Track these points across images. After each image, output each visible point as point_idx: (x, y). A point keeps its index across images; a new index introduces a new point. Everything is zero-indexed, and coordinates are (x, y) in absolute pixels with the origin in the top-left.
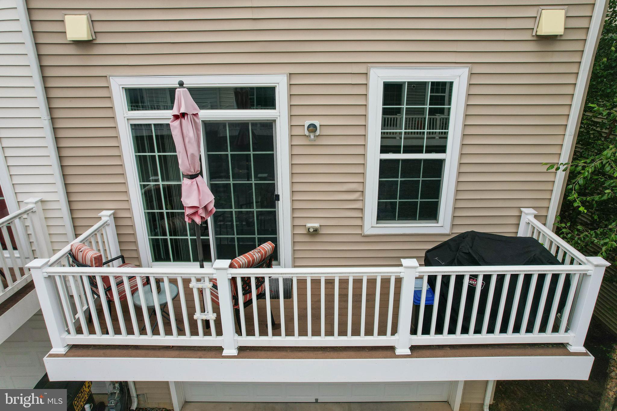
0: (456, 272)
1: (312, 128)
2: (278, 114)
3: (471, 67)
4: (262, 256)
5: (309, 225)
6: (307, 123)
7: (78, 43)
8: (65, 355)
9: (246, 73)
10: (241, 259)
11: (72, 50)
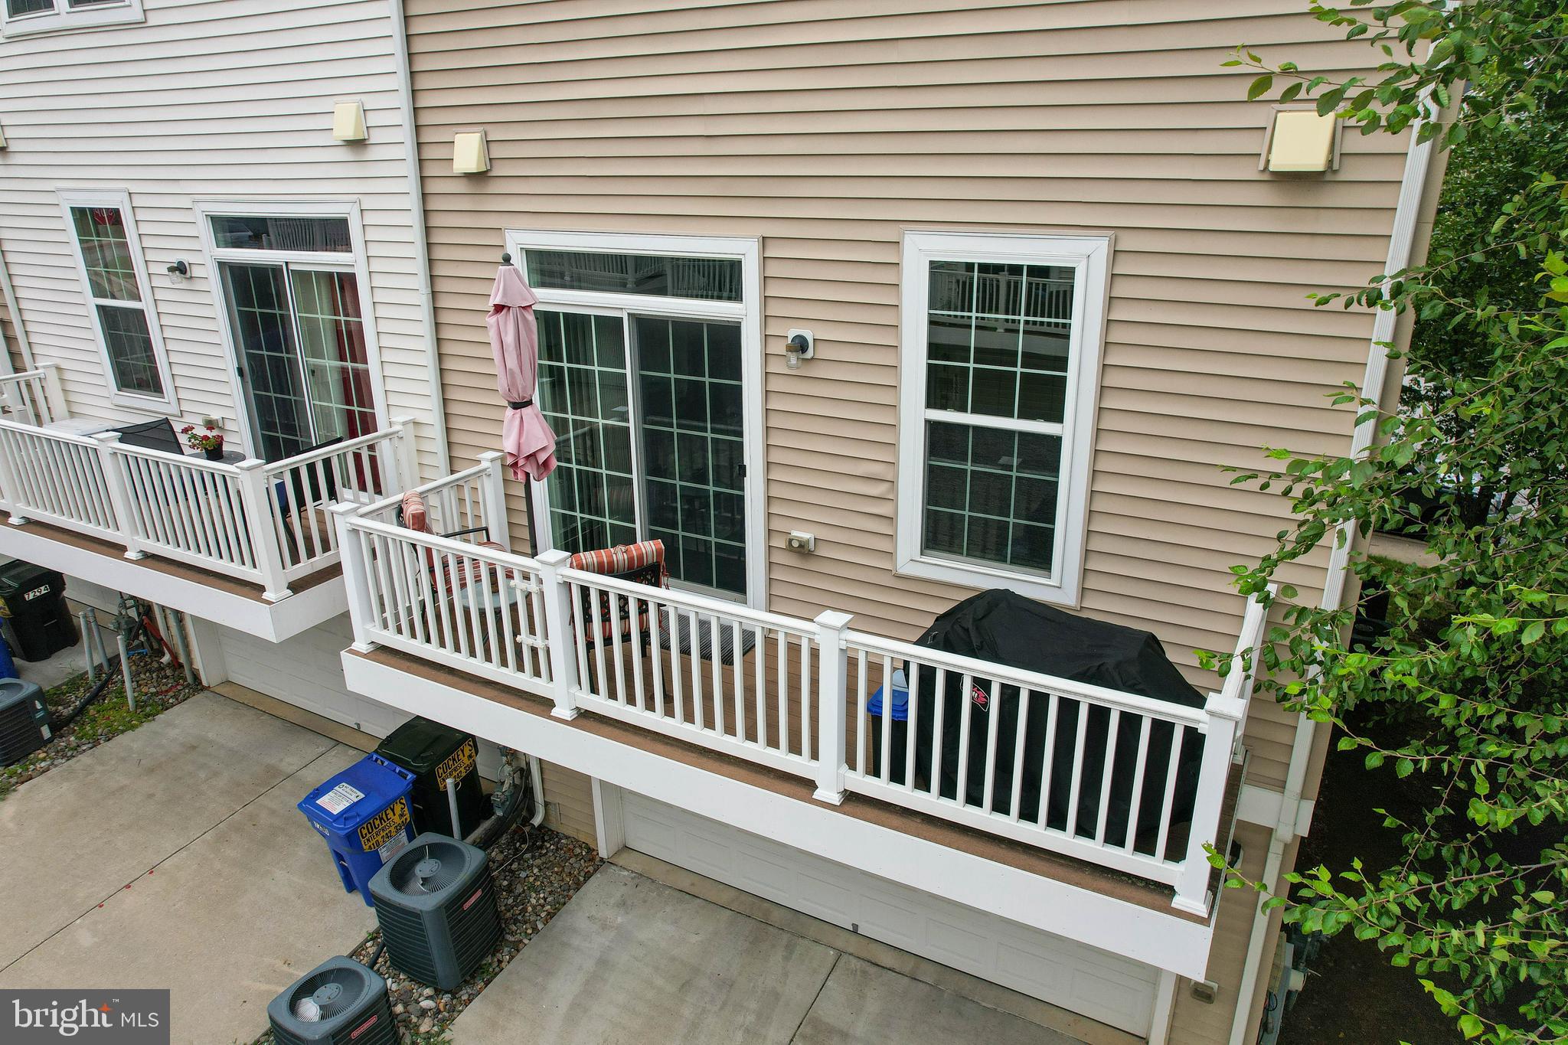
0: (920, 658)
1: (800, 345)
2: (744, 312)
3: (1113, 237)
4: (631, 559)
5: (795, 533)
6: (792, 333)
7: (469, 176)
8: (365, 656)
9: (705, 233)
10: (589, 557)
11: (461, 187)
